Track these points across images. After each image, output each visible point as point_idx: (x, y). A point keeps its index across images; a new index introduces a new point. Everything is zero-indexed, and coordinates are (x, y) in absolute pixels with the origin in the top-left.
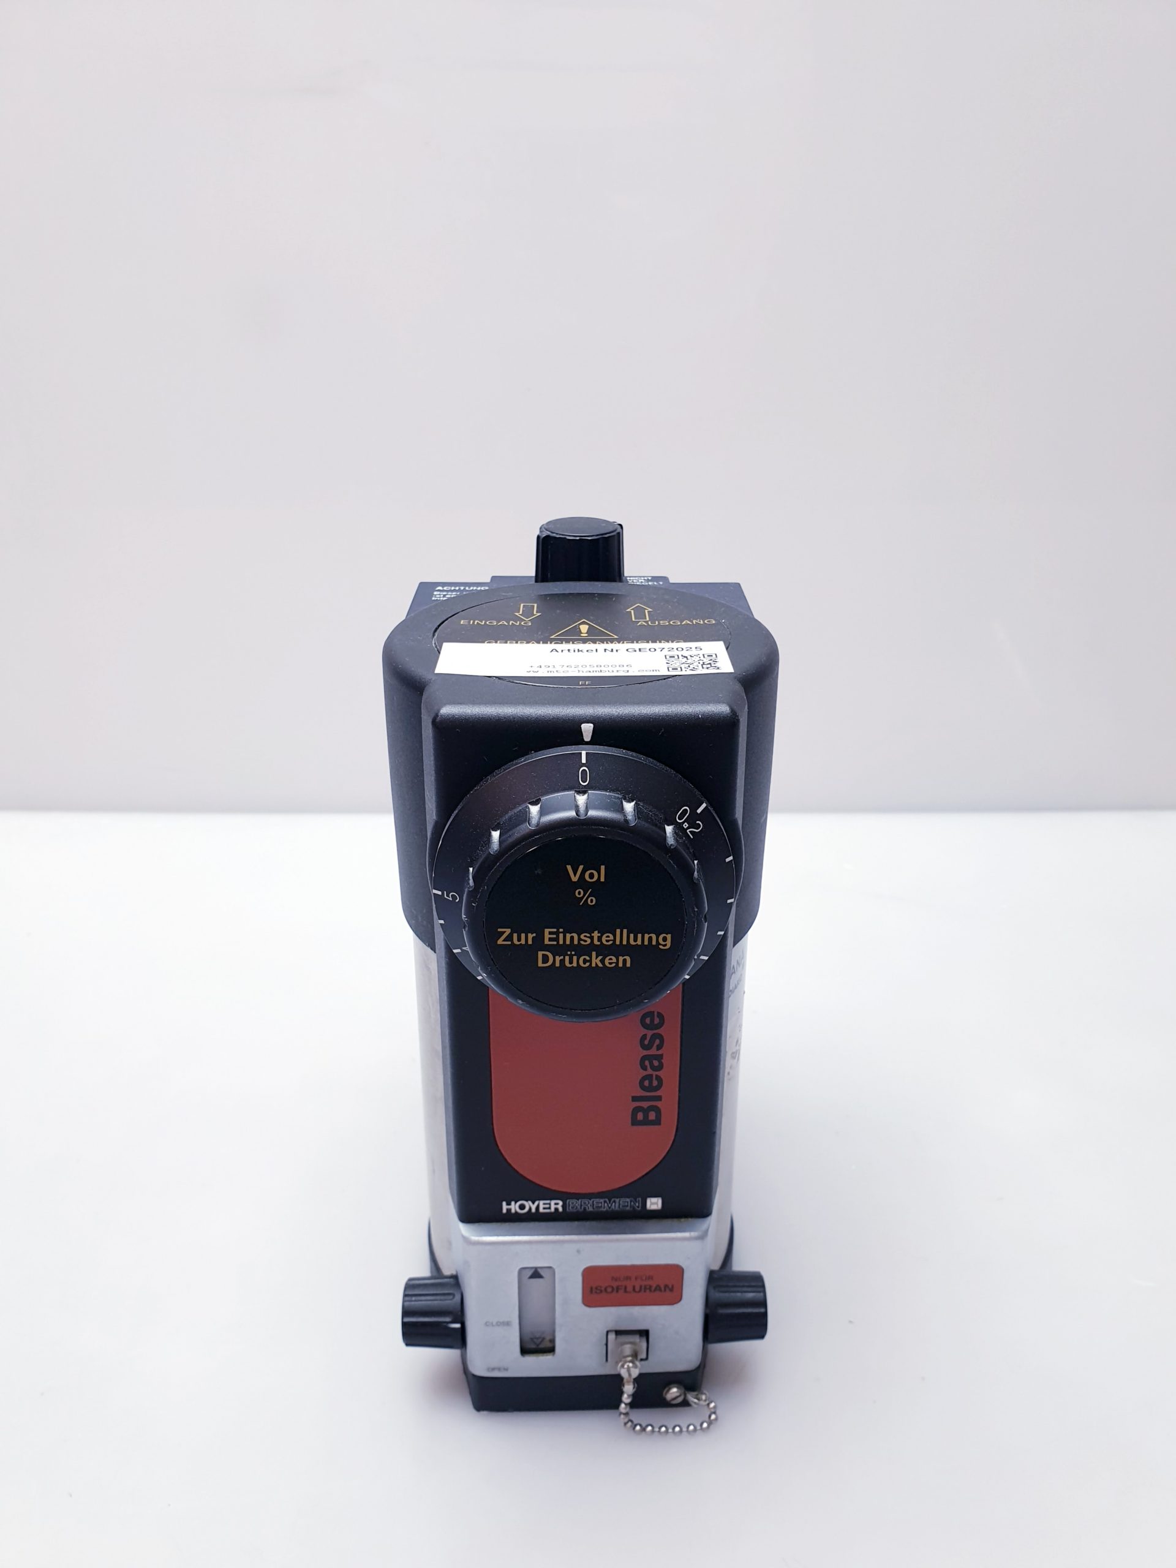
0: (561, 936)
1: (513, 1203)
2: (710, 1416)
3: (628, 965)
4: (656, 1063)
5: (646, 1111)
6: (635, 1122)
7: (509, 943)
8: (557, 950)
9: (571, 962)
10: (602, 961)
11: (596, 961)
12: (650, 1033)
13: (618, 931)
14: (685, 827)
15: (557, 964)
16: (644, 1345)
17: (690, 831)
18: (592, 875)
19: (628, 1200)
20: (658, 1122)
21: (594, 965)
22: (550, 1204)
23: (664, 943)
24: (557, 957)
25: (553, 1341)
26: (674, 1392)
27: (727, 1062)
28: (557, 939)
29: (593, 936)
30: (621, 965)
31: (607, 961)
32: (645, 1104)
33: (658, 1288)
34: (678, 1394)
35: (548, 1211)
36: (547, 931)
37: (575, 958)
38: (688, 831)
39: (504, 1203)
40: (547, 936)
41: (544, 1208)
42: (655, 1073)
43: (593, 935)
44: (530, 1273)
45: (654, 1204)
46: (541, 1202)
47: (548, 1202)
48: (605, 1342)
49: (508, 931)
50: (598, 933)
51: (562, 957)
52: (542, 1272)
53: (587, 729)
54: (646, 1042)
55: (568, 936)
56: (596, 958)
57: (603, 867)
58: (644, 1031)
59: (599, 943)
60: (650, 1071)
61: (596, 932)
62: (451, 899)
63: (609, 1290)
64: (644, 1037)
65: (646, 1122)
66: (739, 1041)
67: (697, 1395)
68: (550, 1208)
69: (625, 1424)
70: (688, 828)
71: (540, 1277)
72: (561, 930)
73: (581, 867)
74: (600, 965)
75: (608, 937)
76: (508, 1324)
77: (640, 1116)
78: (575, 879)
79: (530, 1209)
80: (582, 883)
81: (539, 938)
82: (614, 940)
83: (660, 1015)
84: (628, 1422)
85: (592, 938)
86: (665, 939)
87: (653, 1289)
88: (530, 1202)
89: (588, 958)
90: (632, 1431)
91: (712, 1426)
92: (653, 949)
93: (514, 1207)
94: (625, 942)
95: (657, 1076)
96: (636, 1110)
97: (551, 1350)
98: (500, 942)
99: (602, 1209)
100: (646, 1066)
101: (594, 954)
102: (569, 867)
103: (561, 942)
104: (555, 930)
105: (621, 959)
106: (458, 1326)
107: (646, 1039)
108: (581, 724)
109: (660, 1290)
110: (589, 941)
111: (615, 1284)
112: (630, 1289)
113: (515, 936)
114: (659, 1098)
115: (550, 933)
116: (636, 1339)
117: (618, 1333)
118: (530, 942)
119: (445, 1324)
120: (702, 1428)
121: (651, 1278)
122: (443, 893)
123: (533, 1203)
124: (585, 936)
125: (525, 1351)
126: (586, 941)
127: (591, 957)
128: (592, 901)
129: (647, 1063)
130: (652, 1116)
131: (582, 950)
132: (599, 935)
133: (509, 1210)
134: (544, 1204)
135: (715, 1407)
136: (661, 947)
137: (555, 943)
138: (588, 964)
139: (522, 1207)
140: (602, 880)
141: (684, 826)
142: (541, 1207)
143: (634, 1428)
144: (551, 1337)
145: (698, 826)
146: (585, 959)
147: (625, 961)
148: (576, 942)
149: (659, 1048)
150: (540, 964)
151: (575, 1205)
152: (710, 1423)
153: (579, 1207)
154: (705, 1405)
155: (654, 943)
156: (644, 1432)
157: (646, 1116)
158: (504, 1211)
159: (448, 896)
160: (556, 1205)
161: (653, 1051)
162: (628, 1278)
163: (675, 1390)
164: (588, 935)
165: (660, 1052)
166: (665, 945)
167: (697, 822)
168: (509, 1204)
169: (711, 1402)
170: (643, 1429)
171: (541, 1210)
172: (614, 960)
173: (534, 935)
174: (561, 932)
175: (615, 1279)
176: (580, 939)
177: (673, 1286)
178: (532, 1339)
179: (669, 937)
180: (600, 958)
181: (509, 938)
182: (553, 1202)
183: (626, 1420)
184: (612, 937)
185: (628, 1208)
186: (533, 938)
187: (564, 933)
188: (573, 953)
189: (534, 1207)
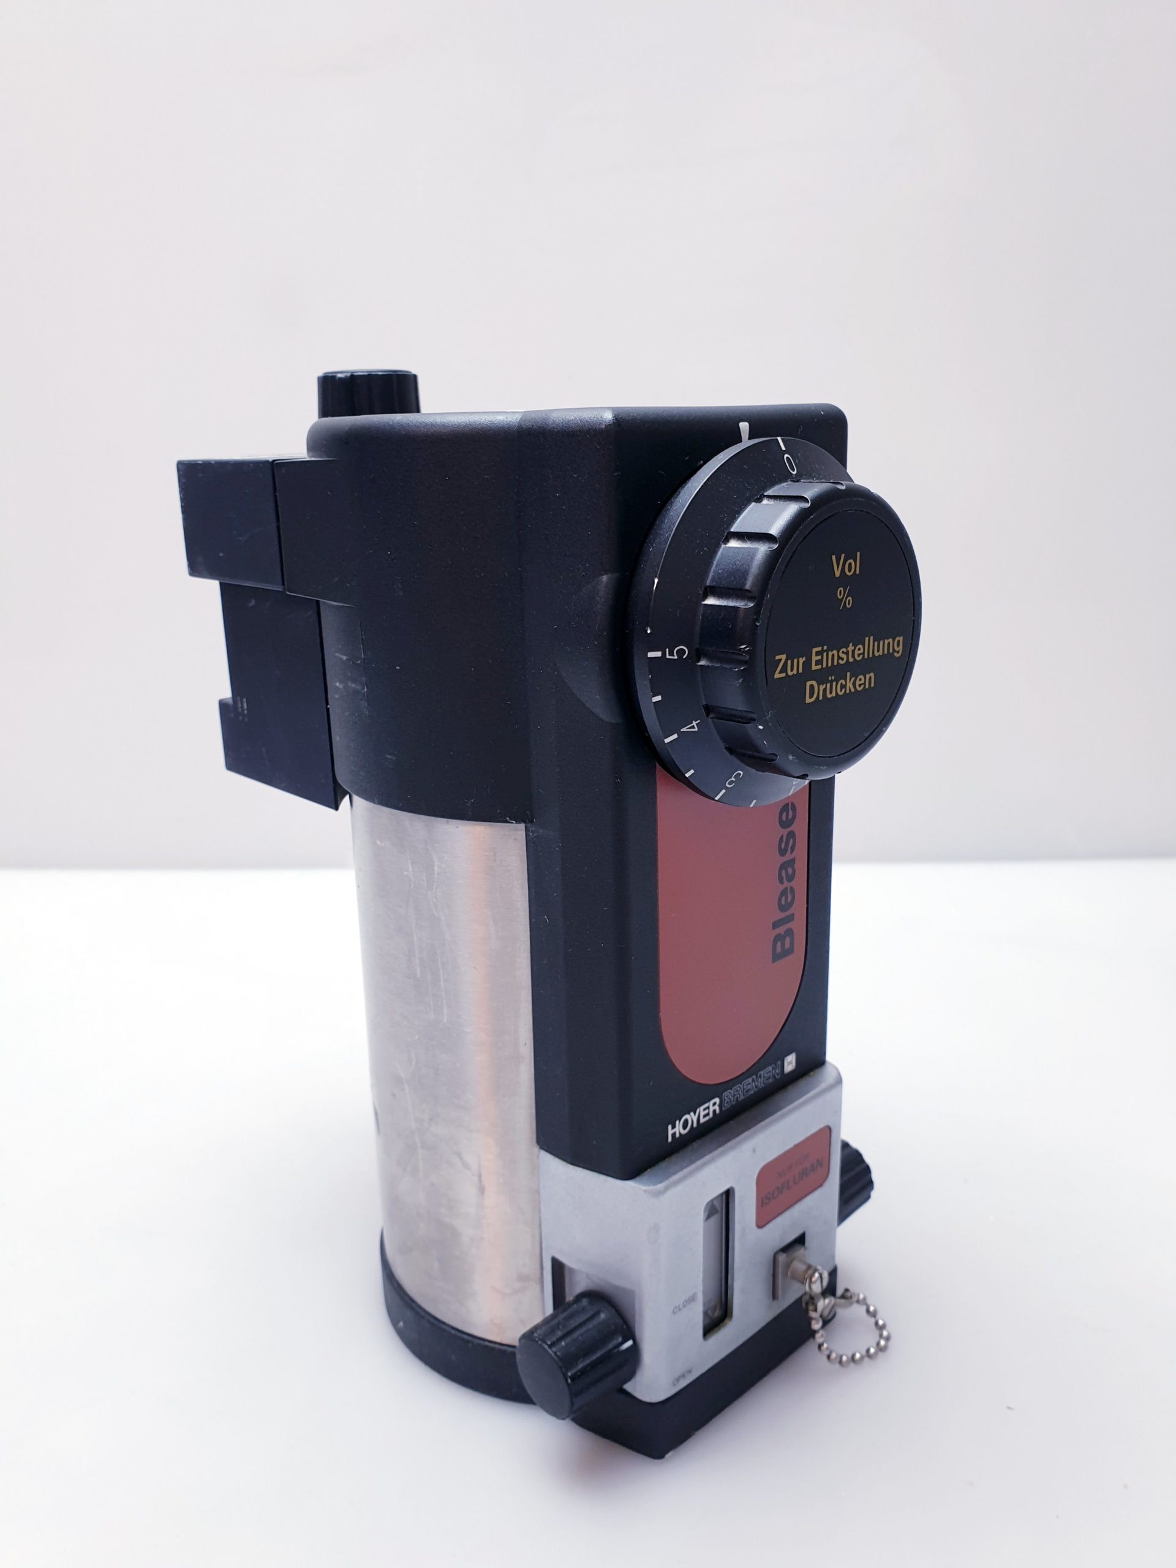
0: (825, 654)
3: (873, 684)
7: (783, 675)
8: (822, 677)
9: (831, 691)
10: (854, 684)
11: (849, 685)
13: (867, 639)
15: (821, 697)
18: (850, 567)
19: (771, 1067)
21: (847, 691)
23: (897, 649)
24: (821, 686)
28: (821, 662)
29: (848, 651)
30: (867, 686)
31: (857, 683)
33: (812, 1169)
36: (814, 651)
37: (834, 683)
39: (670, 1127)
40: (815, 658)
43: (848, 649)
45: (790, 1063)
48: (772, 1271)
49: (783, 657)
50: (852, 646)
51: (824, 686)
53: (744, 426)
55: (830, 654)
56: (850, 679)
57: (859, 554)
59: (852, 660)
61: (850, 645)
62: (676, 657)
63: (776, 1194)
71: (713, 1212)
72: (824, 648)
73: (842, 557)
74: (852, 690)
75: (859, 649)
76: (693, 1298)
78: (837, 573)
80: (843, 579)
81: (808, 662)
82: (864, 653)
85: (847, 654)
86: (898, 644)
87: (808, 1172)
89: (844, 683)
92: (890, 658)
94: (871, 655)
97: (729, 1316)
98: (777, 675)
99: (752, 1092)
101: (848, 675)
102: (834, 558)
103: (824, 665)
104: (820, 649)
105: (868, 677)
106: (629, 1344)
108: (739, 422)
109: (814, 1171)
110: (845, 658)
111: (780, 1183)
112: (791, 1182)
113: (789, 663)
115: (817, 654)
116: (794, 1251)
117: (784, 1251)
118: (801, 670)
119: (616, 1350)
121: (807, 1157)
122: (664, 654)
123: (695, 1114)
124: (843, 652)
125: (707, 1332)
126: (843, 659)
127: (846, 680)
128: (850, 602)
131: (839, 672)
132: (853, 648)
133: (674, 1135)
136: (895, 654)
137: (820, 667)
138: (843, 691)
140: (858, 572)
146: (842, 684)
147: (870, 679)
148: (836, 662)
150: (808, 700)
151: (730, 1097)
153: (733, 1099)
155: (891, 650)
159: (671, 654)
162: (790, 1167)
164: (845, 650)
166: (899, 651)
172: (863, 680)
173: (804, 659)
174: (825, 651)
175: (780, 1175)
176: (838, 658)
177: (823, 1158)
178: (711, 1310)
179: (901, 639)
180: (853, 679)
181: (784, 669)
184: (862, 649)
185: (770, 1081)
186: (804, 662)
187: (827, 651)
188: (833, 678)
189: (695, 1119)
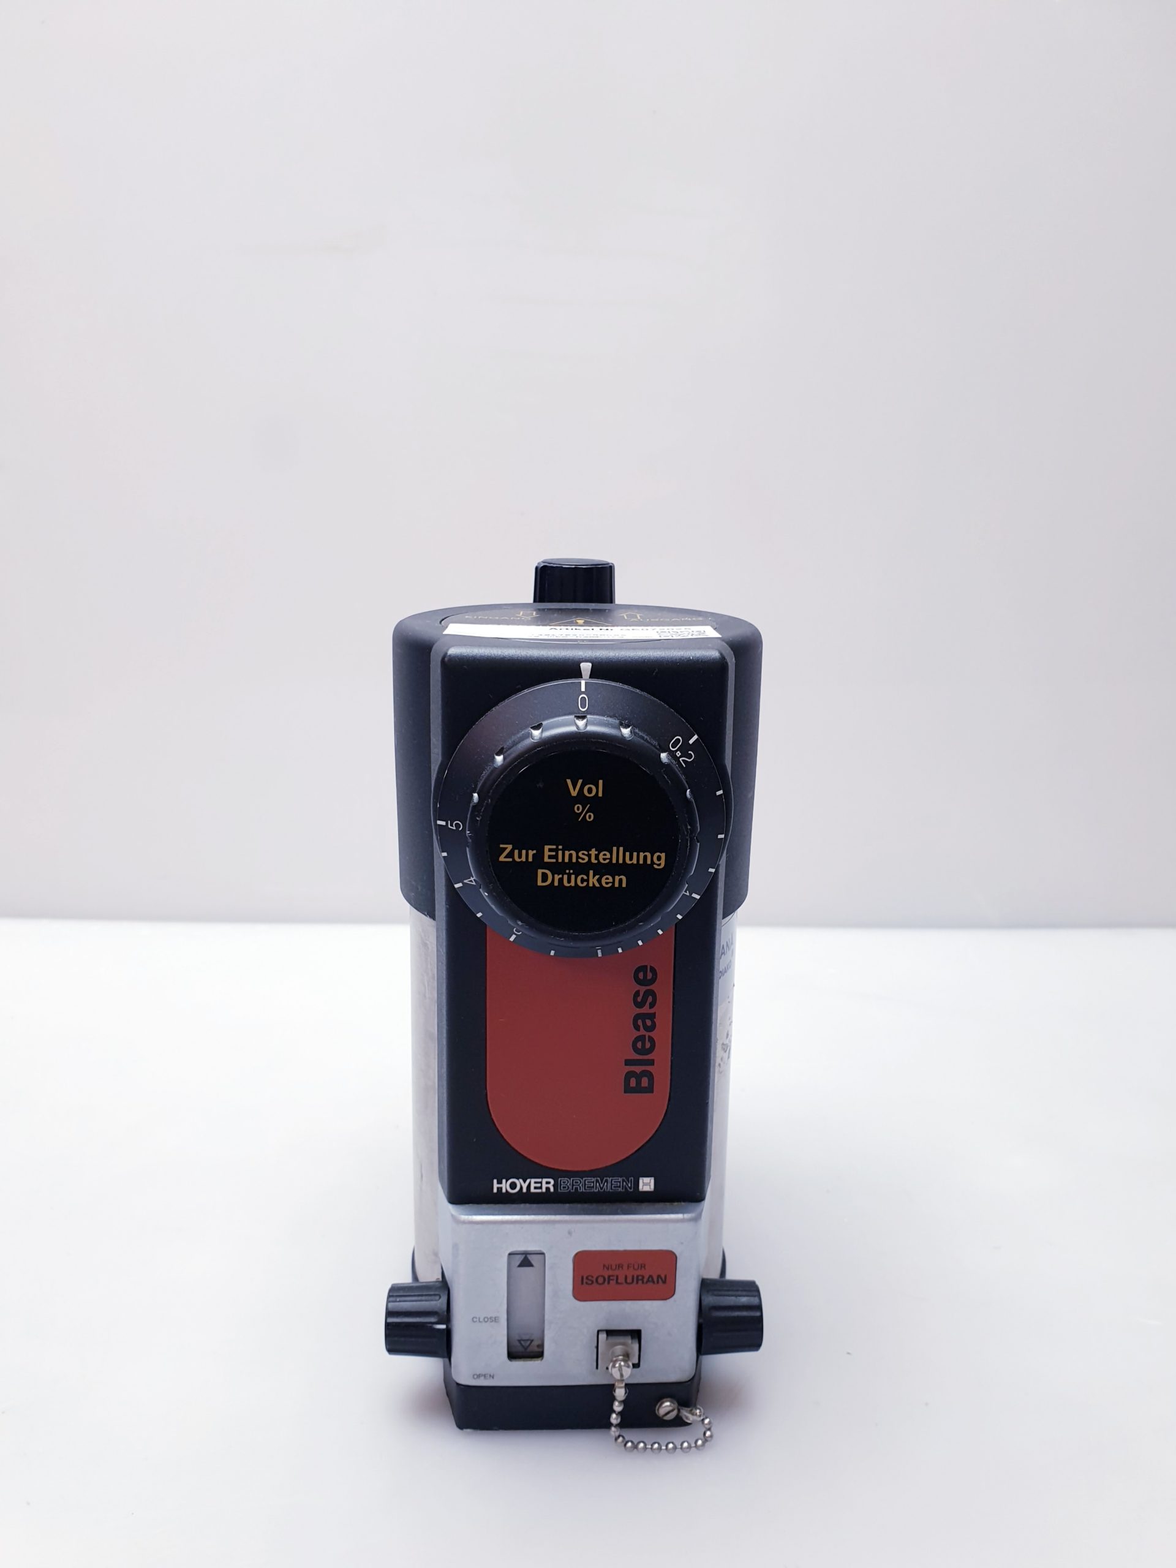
0: (560, 853)
1: (504, 1181)
2: (705, 1434)
3: (624, 885)
4: (649, 1023)
5: (639, 1077)
6: (628, 1089)
7: (510, 860)
8: (557, 868)
9: (569, 881)
10: (599, 881)
11: (593, 881)
12: (643, 989)
13: (615, 849)
14: (678, 756)
15: (556, 884)
16: (636, 1346)
17: (683, 760)
18: (590, 791)
19: (620, 1179)
20: (650, 1089)
21: (591, 885)
22: (541, 1183)
23: (658, 863)
24: (556, 876)
25: (541, 1346)
26: (667, 1406)
27: (718, 1054)
28: (556, 857)
29: (591, 854)
30: (617, 885)
31: (603, 881)
32: (638, 1069)
33: (650, 1279)
34: (671, 1408)
35: (539, 1191)
36: (547, 848)
37: (573, 877)
38: (681, 759)
39: (495, 1181)
40: (547, 853)
41: (535, 1188)
42: (647, 1034)
43: (590, 852)
44: (518, 1259)
45: (647, 1184)
46: (533, 1181)
47: (540, 1180)
48: (596, 1344)
49: (510, 847)
50: (596, 851)
51: (561, 876)
52: (531, 1258)
53: (586, 667)
54: (639, 999)
55: (567, 853)
56: (594, 877)
57: (601, 782)
58: (638, 987)
59: (596, 862)
60: (642, 1032)
61: (594, 850)
62: (454, 828)
63: (601, 1280)
64: (637, 993)
65: (639, 1089)
66: (730, 1033)
67: (691, 1410)
68: (541, 1188)
69: (616, 1439)
70: (681, 757)
71: (530, 1265)
72: (560, 847)
73: (580, 781)
74: (597, 885)
75: (605, 855)
76: (495, 1320)
77: (633, 1082)
78: (574, 793)
79: (521, 1188)
80: (581, 798)
81: (539, 856)
82: (611, 859)
83: (653, 970)
84: (619, 1436)
85: (589, 856)
86: (659, 858)
87: (645, 1280)
88: (521, 1181)
89: (585, 877)
90: (623, 1447)
91: (707, 1444)
92: (647, 868)
93: (505, 1186)
94: (621, 861)
95: (649, 1036)
96: (629, 1075)
97: (539, 1355)
98: (502, 858)
99: (594, 1190)
100: (639, 1026)
101: (591, 872)
102: (569, 781)
103: (560, 860)
104: (554, 847)
105: (617, 878)
106: (443, 1327)
107: (639, 996)
108: (581, 663)
109: (654, 1282)
110: (587, 859)
111: (606, 1273)
112: (621, 1280)
113: (516, 852)
114: (651, 1062)
115: (550, 850)
116: (628, 1340)
117: (610, 1333)
118: (530, 859)
119: (430, 1325)
120: (696, 1446)
121: (643, 1266)
122: (447, 823)
123: (525, 1182)
124: (583, 854)
125: (512, 1355)
126: (583, 859)
127: (588, 876)
128: (590, 817)
129: (640, 1022)
130: (645, 1082)
131: (578, 868)
132: (597, 853)
133: (500, 1189)
134: (535, 1183)
135: (710, 1423)
136: (655, 866)
137: (554, 860)
138: (585, 884)
139: (513, 1186)
140: (600, 795)
141: (677, 754)
142: (533, 1185)
143: (625, 1445)
144: (539, 1342)
145: (690, 756)
146: (582, 878)
147: (621, 881)
148: (574, 860)
149: (652, 1005)
150: (540, 883)
151: (567, 1184)
152: (705, 1440)
153: (571, 1187)
154: (700, 1421)
155: (649, 862)
156: (635, 1450)
157: (639, 1083)
158: (495, 1190)
159: (452, 825)
160: (547, 1184)
161: (646, 1009)
162: (620, 1266)
163: (668, 1404)
164: (586, 853)
165: (652, 1011)
166: (659, 865)
167: (689, 752)
168: (500, 1182)
169: (706, 1418)
170: (635, 1447)
171: (532, 1190)
172: (611, 880)
173: (535, 852)
174: (560, 850)
175: (607, 1267)
176: (578, 857)
177: (666, 1277)
178: (519, 1341)
179: (663, 855)
180: (597, 877)
181: (511, 855)
182: (544, 1181)
183: (617, 1434)
184: (608, 856)
185: (620, 1189)
186: (534, 855)
187: (563, 851)
188: (571, 871)
189: (525, 1186)
